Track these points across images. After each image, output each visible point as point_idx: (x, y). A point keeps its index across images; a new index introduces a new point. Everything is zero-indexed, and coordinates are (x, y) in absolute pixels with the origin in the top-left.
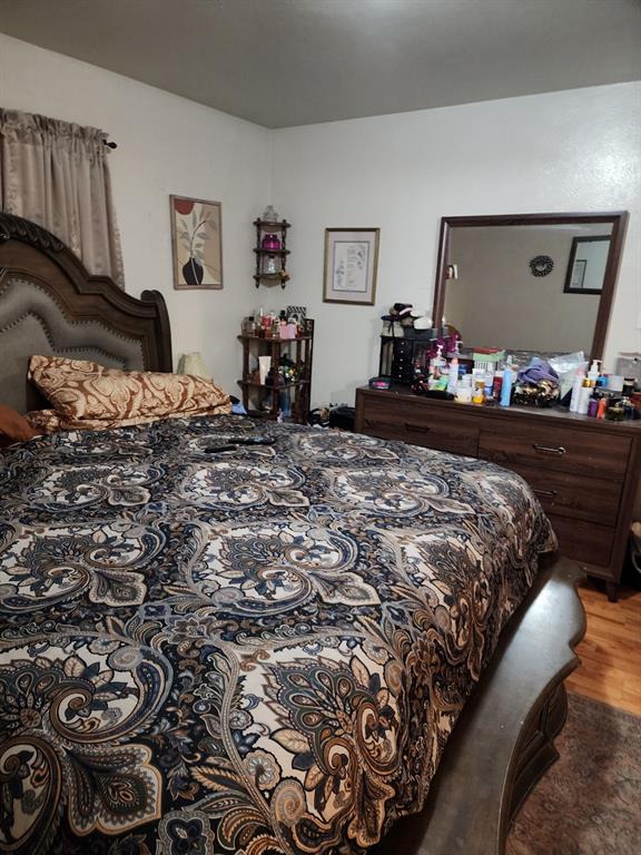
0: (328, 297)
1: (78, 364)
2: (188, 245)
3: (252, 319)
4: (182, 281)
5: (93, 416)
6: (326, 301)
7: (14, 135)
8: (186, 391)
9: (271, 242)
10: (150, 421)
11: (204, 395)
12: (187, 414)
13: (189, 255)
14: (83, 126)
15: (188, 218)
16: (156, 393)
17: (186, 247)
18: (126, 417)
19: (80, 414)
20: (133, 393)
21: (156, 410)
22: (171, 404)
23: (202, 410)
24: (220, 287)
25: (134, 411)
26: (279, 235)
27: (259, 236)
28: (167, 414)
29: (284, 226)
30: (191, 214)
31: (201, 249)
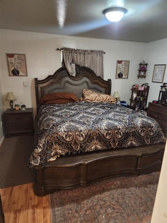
0: (153, 81)
1: (91, 91)
2: (120, 70)
3: (134, 85)
4: (117, 77)
5: (88, 99)
6: (152, 82)
7: (87, 54)
8: (107, 98)
9: (143, 68)
10: (98, 102)
11: (110, 99)
12: (106, 102)
13: (120, 72)
14: (99, 50)
15: (121, 65)
16: (101, 97)
17: (119, 70)
18: (94, 101)
19: (86, 99)
20: (96, 97)
21: (100, 100)
22: (104, 100)
23: (110, 102)
24: (127, 78)
25: (96, 100)
26: (145, 67)
27: (140, 67)
28: (102, 101)
29: (147, 64)
30: (122, 64)
31: (123, 71)
